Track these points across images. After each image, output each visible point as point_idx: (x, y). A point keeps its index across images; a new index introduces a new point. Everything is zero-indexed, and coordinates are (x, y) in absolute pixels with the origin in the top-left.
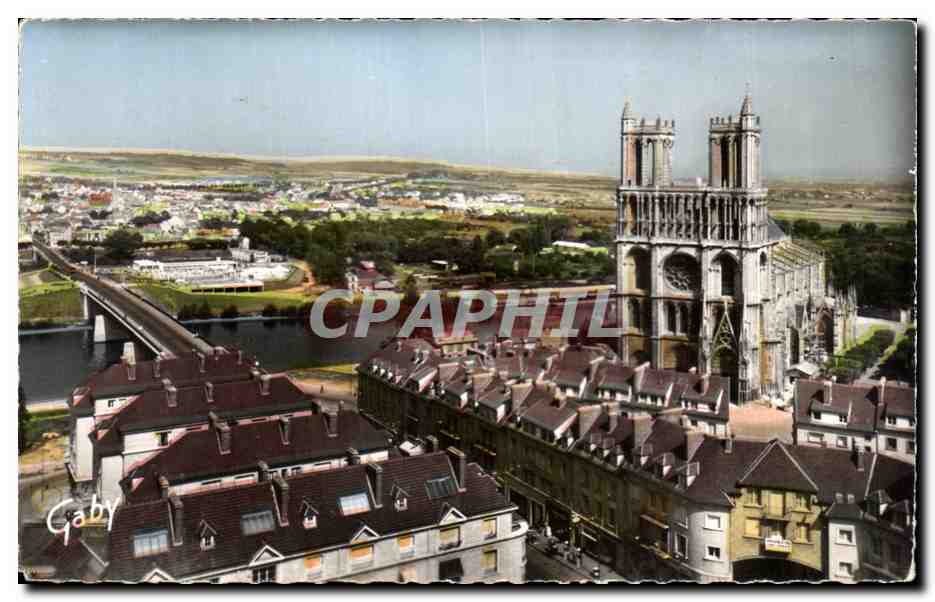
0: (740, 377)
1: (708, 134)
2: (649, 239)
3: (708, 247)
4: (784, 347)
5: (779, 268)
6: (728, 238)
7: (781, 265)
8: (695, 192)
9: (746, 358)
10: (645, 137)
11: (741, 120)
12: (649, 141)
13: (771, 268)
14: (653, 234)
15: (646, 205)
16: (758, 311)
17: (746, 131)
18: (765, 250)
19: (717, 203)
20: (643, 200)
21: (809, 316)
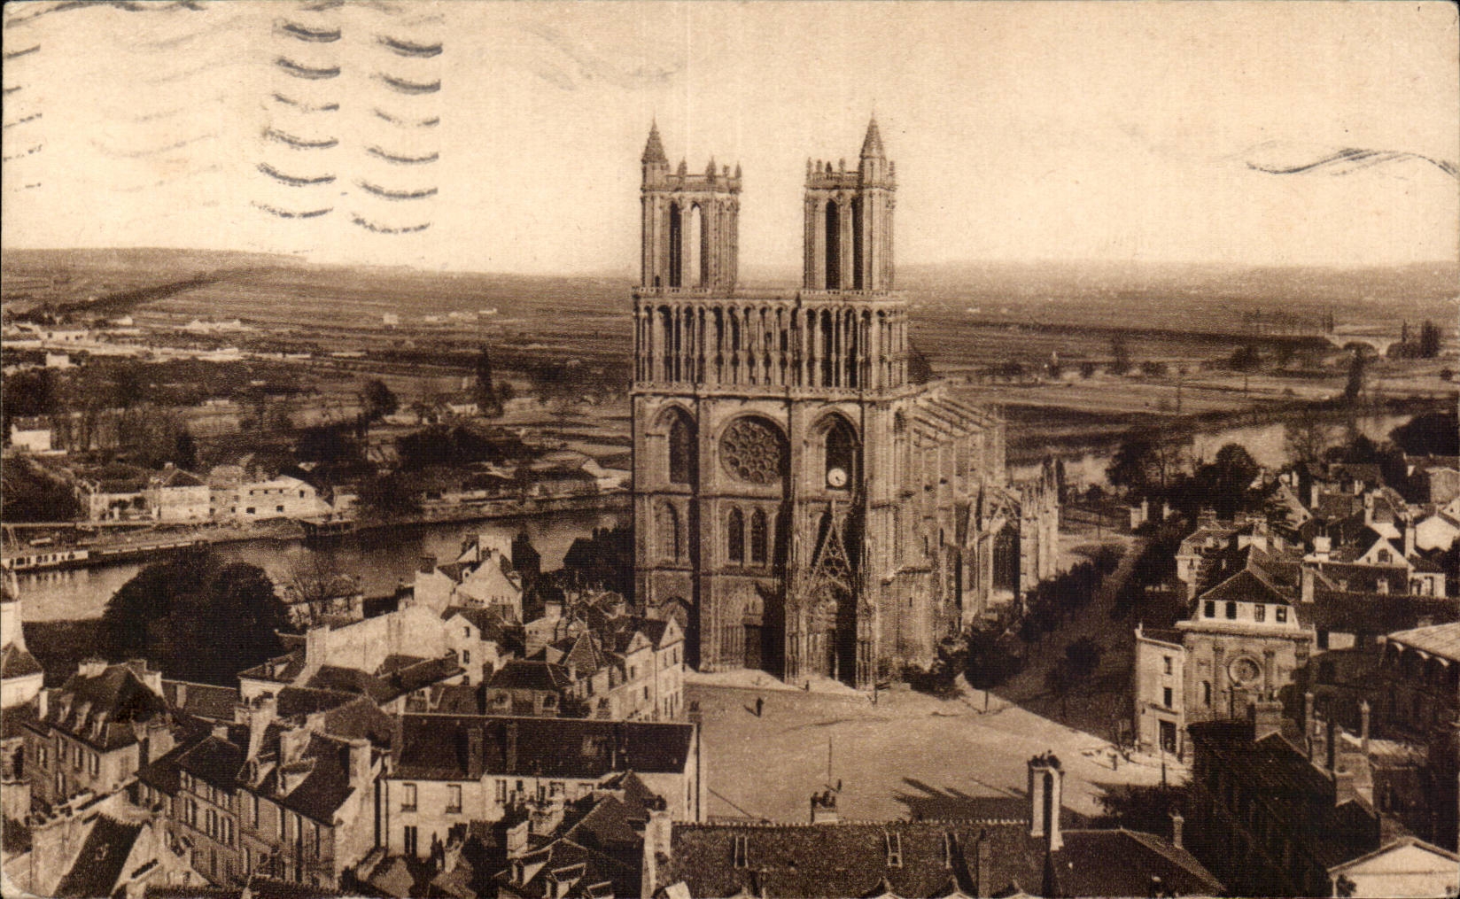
0: (859, 636)
1: (804, 190)
2: (695, 387)
3: (802, 400)
4: (935, 580)
5: (929, 437)
6: (838, 384)
7: (930, 431)
8: (778, 298)
9: (870, 602)
10: (689, 196)
11: (861, 166)
12: (695, 204)
13: (914, 436)
14: (701, 379)
15: (689, 323)
16: (891, 516)
17: (870, 186)
18: (903, 404)
19: (819, 318)
20: (683, 315)
21: (979, 523)
